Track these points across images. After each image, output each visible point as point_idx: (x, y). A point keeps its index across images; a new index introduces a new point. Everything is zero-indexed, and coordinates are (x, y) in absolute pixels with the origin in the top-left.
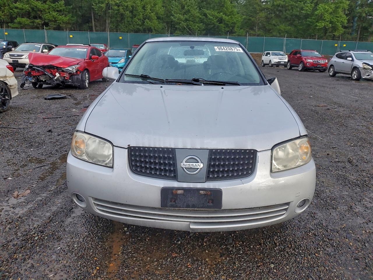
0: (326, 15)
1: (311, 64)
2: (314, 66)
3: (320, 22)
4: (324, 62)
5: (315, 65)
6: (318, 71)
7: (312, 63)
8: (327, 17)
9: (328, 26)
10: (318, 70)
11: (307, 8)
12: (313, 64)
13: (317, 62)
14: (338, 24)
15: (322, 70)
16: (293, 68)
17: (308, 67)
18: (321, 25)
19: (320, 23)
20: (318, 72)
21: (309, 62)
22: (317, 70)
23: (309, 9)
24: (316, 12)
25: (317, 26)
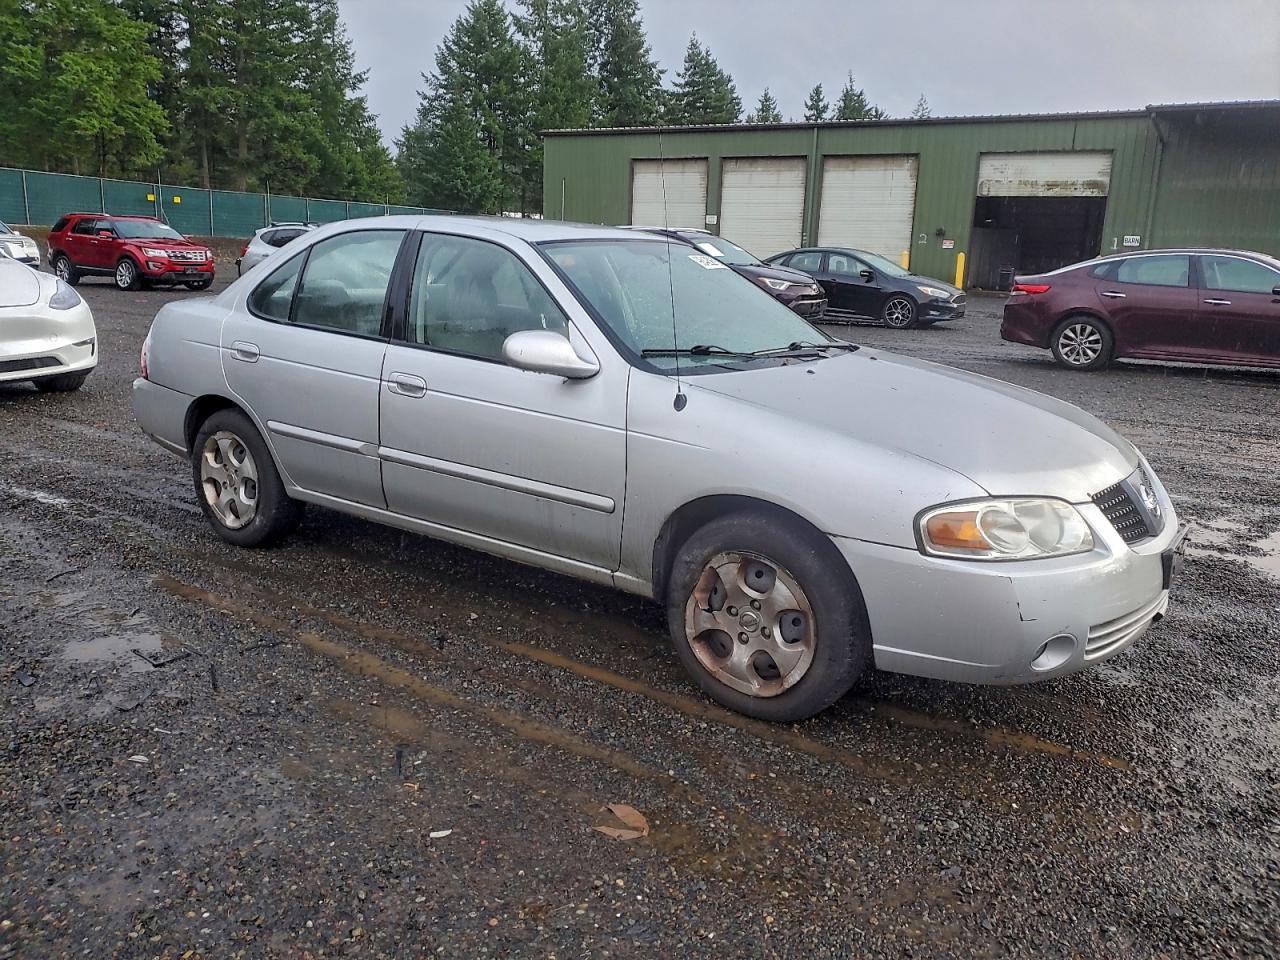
0: (97, 92)
1: (162, 264)
2: (173, 270)
3: (84, 116)
4: (204, 257)
5: (178, 268)
6: (183, 287)
7: (166, 262)
8: (105, 98)
9: (114, 131)
10: (186, 283)
11: (23, 59)
12: (170, 266)
13: (184, 257)
14: (141, 127)
15: (196, 284)
16: (83, 280)
17: (153, 274)
18: (89, 125)
19: (85, 120)
20: (183, 290)
21: (154, 259)
22: (180, 283)
23: (29, 63)
24: (59, 79)
25: (73, 127)
